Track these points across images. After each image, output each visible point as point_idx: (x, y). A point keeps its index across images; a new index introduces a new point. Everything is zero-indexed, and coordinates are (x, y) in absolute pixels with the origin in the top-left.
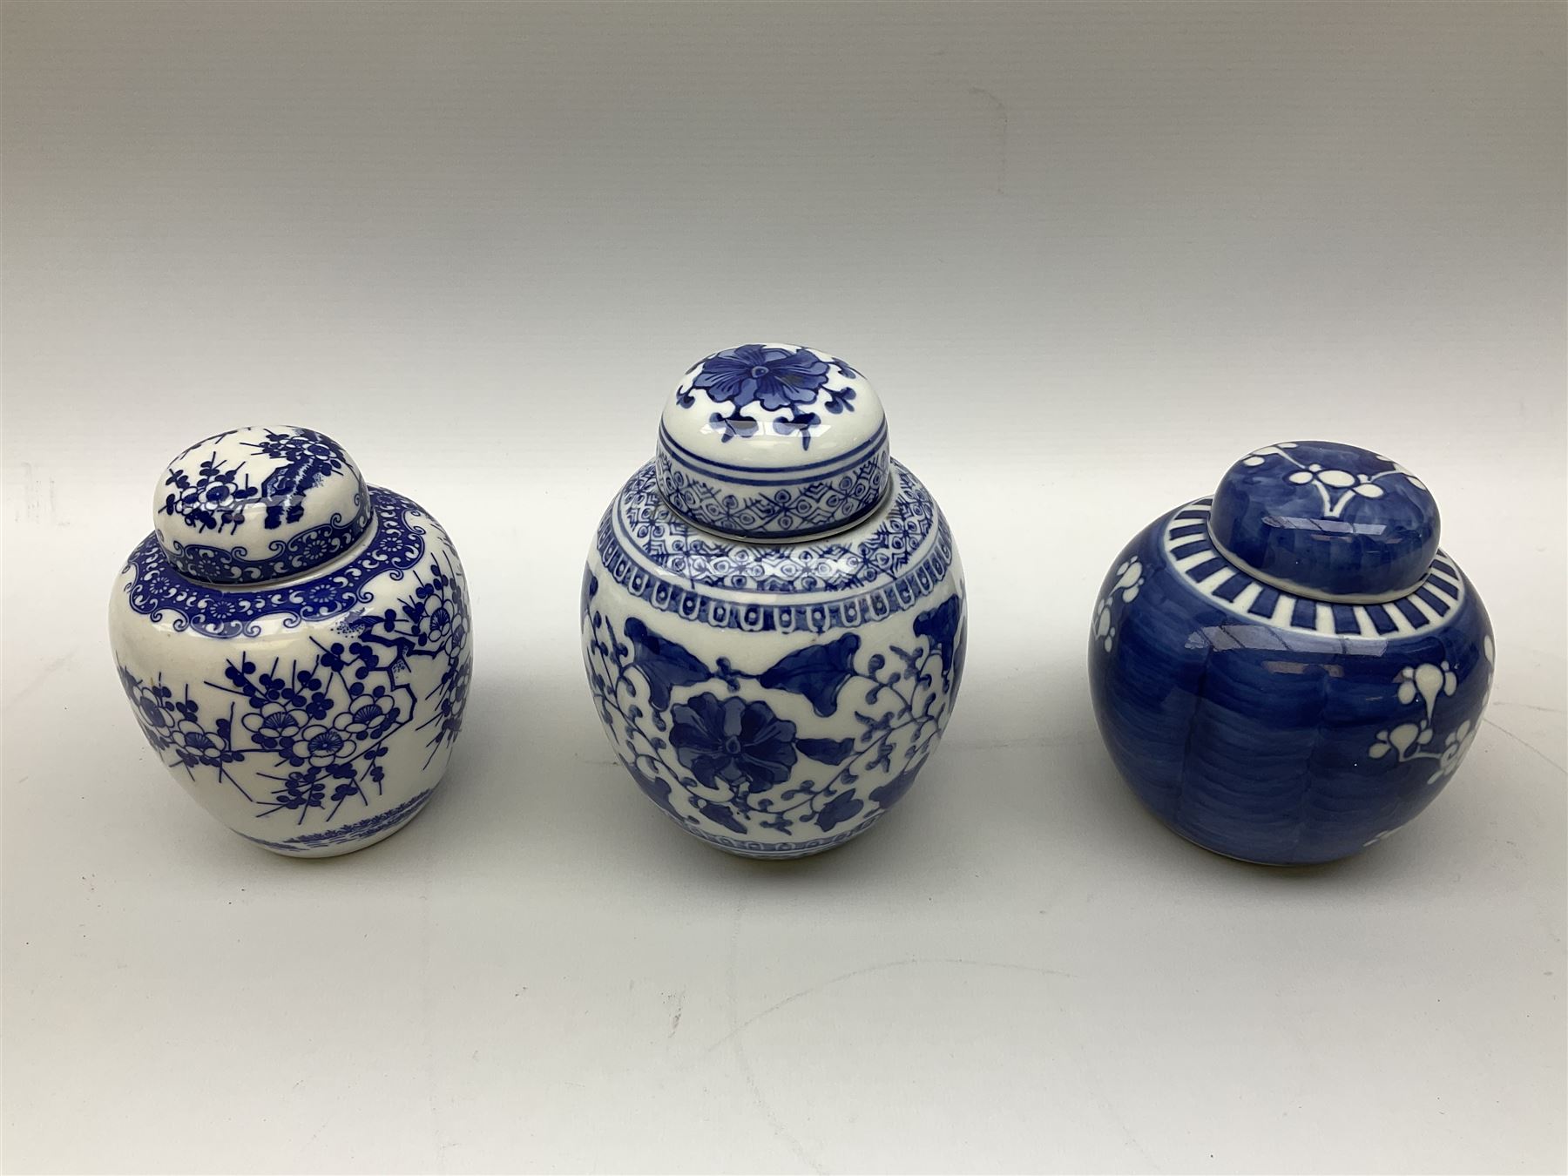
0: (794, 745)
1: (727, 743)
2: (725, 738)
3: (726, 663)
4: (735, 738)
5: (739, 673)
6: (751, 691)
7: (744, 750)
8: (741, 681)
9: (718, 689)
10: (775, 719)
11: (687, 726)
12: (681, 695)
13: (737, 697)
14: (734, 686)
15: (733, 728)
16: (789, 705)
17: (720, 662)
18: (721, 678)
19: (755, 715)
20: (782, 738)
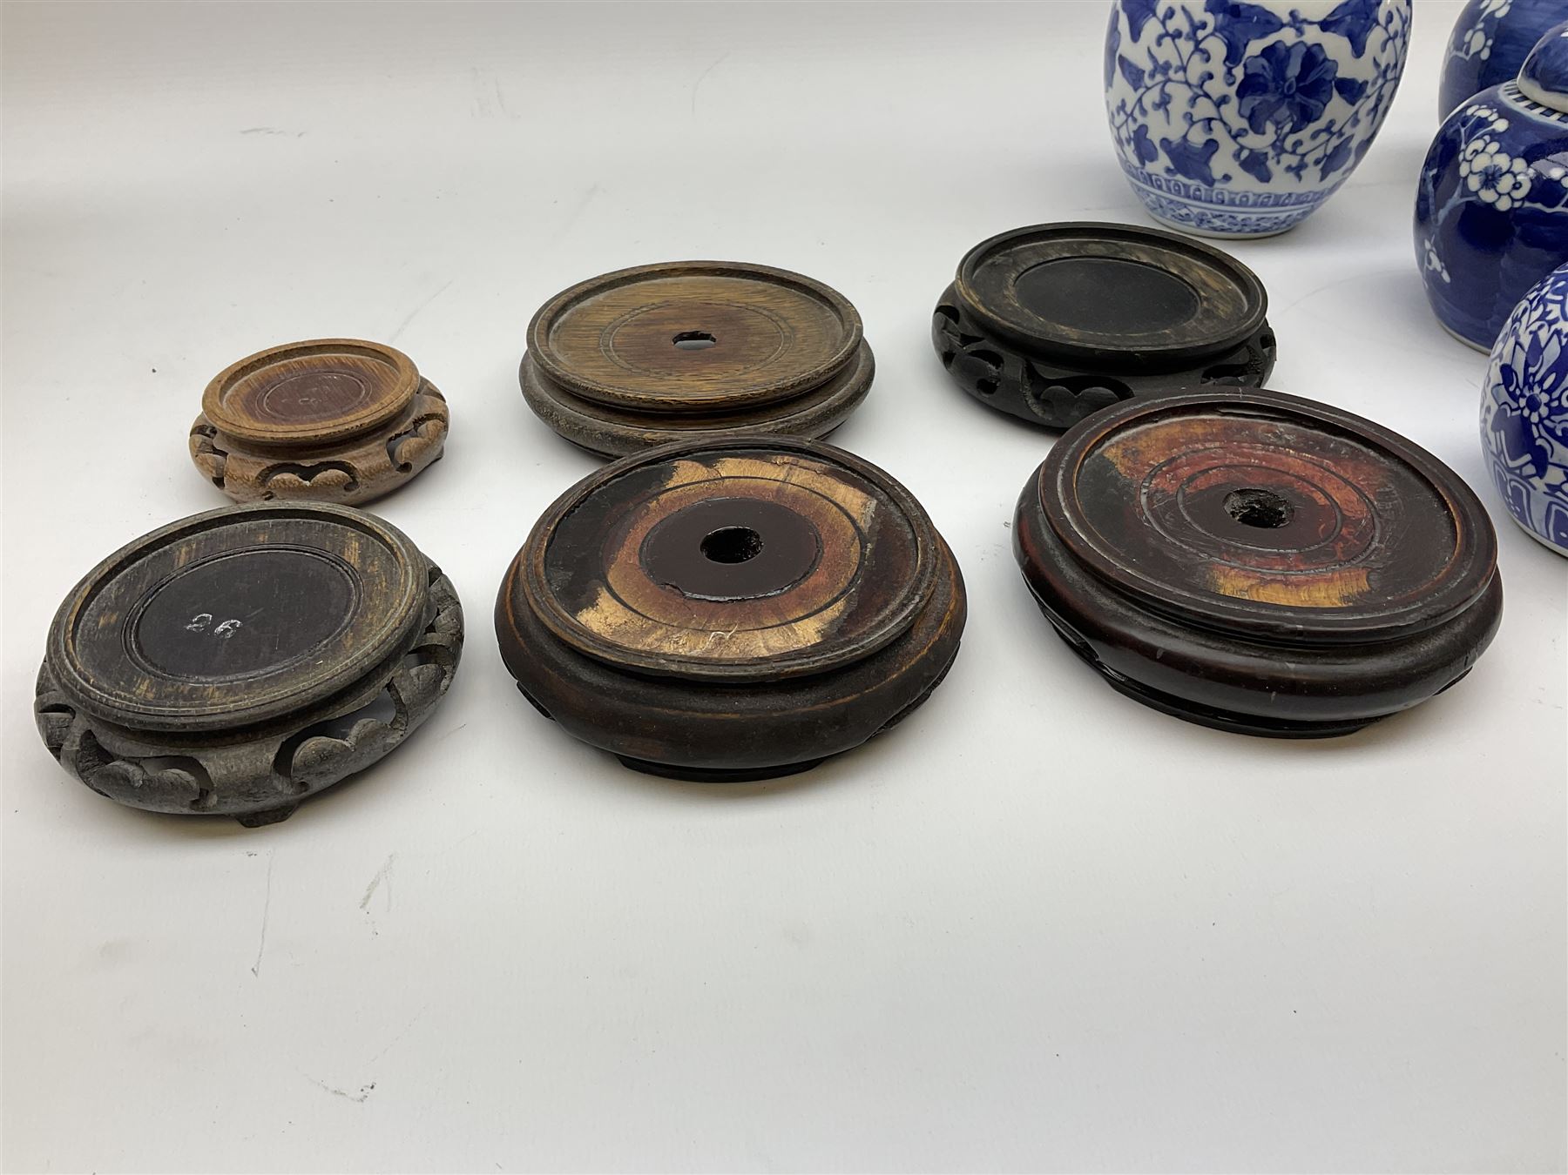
0: (1333, 83)
1: (1287, 84)
2: (1285, 80)
3: (1296, 13)
4: (1293, 79)
5: (1305, 21)
6: (1312, 35)
7: (1299, 90)
8: (1306, 27)
9: (1287, 36)
10: (1326, 59)
11: (1256, 75)
12: (1255, 47)
13: (1302, 42)
14: (1300, 32)
15: (1294, 70)
16: (1336, 46)
17: (1292, 14)
18: (1291, 26)
19: (1313, 58)
20: (1328, 78)
